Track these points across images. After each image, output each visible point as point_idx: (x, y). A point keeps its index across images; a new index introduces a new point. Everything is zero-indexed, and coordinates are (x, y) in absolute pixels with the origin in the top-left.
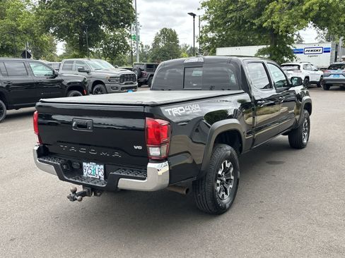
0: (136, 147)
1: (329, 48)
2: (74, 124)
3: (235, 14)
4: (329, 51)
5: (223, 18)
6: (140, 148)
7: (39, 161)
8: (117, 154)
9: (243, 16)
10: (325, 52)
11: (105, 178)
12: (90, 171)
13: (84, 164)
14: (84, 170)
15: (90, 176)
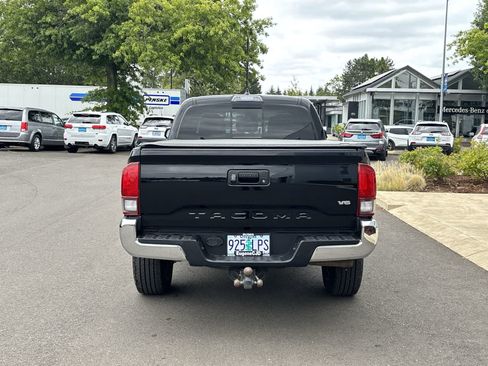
0: (341, 203)
1: (178, 98)
2: (233, 177)
3: (55, 31)
4: (178, 103)
5: (33, 35)
6: (348, 203)
7: (139, 241)
8: (302, 215)
9: (70, 37)
10: (172, 103)
11: (271, 253)
12: (240, 247)
13: (230, 237)
14: (229, 247)
15: (243, 254)
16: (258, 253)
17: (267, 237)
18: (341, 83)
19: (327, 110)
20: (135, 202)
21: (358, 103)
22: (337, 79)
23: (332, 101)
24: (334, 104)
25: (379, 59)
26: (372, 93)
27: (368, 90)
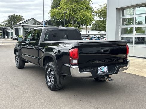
2: (102, 50)
7: (80, 72)
11: (108, 71)
12: (101, 70)
13: (99, 68)
14: (98, 71)
15: (102, 72)
16: (105, 72)
17: (107, 67)
18: (7, 23)
19: (7, 31)
20: (77, 60)
21: (18, 29)
22: (5, 21)
23: (8, 28)
24: (8, 29)
25: (19, 15)
26: (23, 26)
27: (22, 25)
